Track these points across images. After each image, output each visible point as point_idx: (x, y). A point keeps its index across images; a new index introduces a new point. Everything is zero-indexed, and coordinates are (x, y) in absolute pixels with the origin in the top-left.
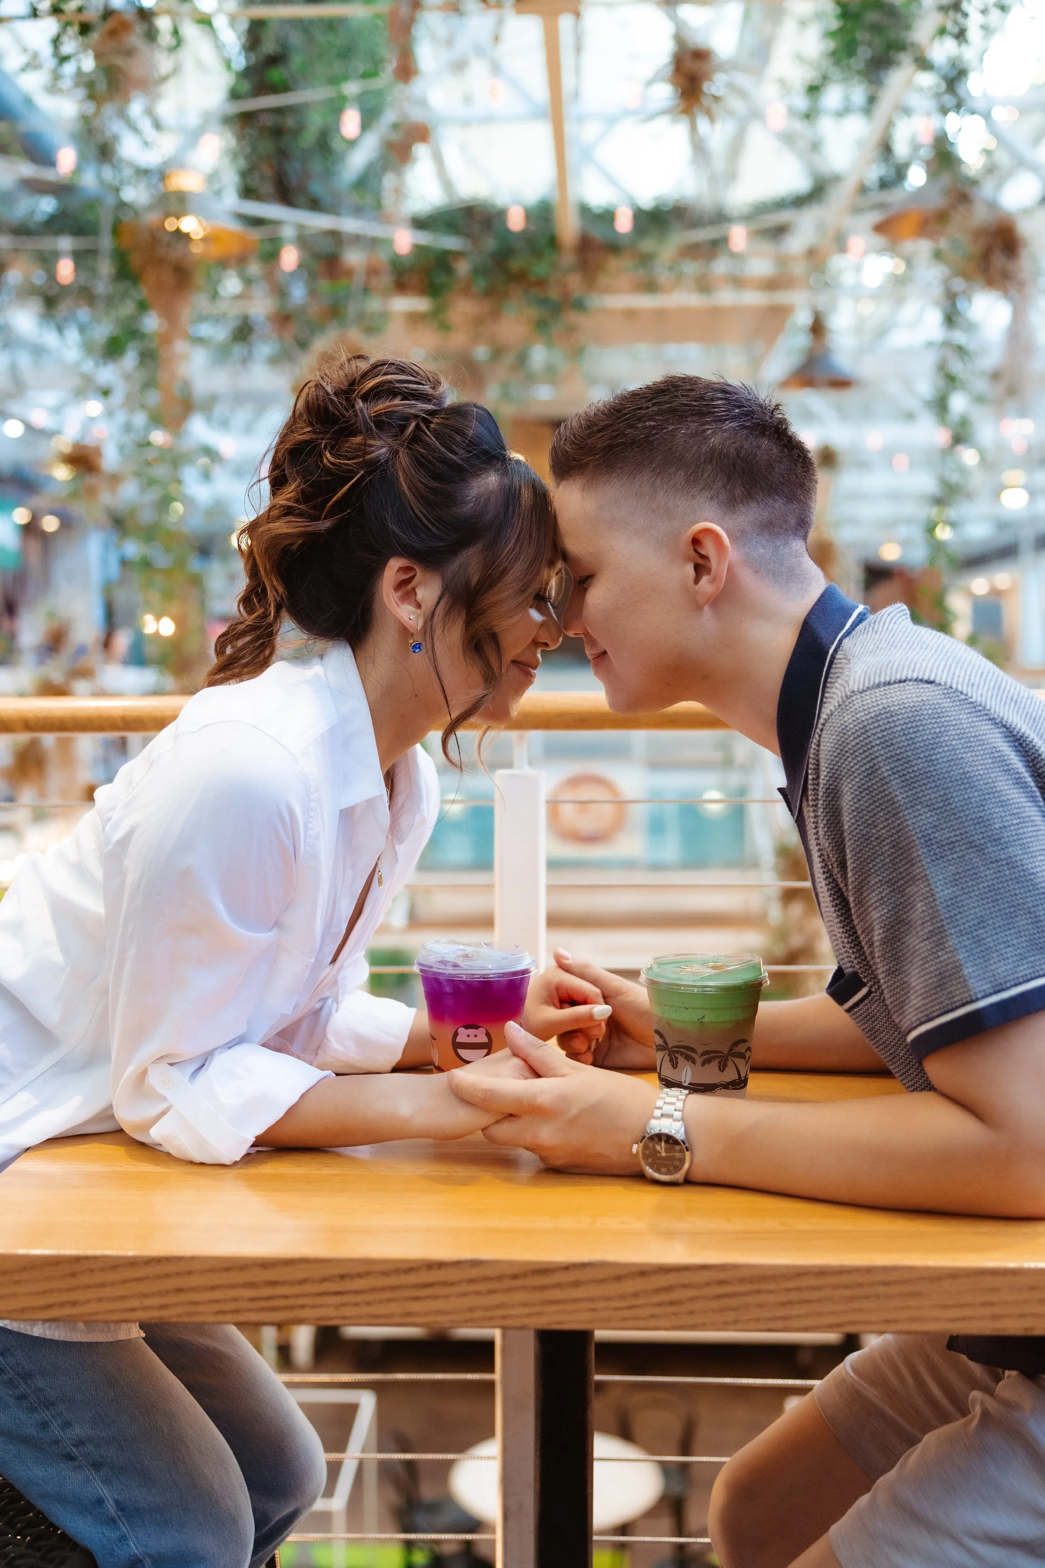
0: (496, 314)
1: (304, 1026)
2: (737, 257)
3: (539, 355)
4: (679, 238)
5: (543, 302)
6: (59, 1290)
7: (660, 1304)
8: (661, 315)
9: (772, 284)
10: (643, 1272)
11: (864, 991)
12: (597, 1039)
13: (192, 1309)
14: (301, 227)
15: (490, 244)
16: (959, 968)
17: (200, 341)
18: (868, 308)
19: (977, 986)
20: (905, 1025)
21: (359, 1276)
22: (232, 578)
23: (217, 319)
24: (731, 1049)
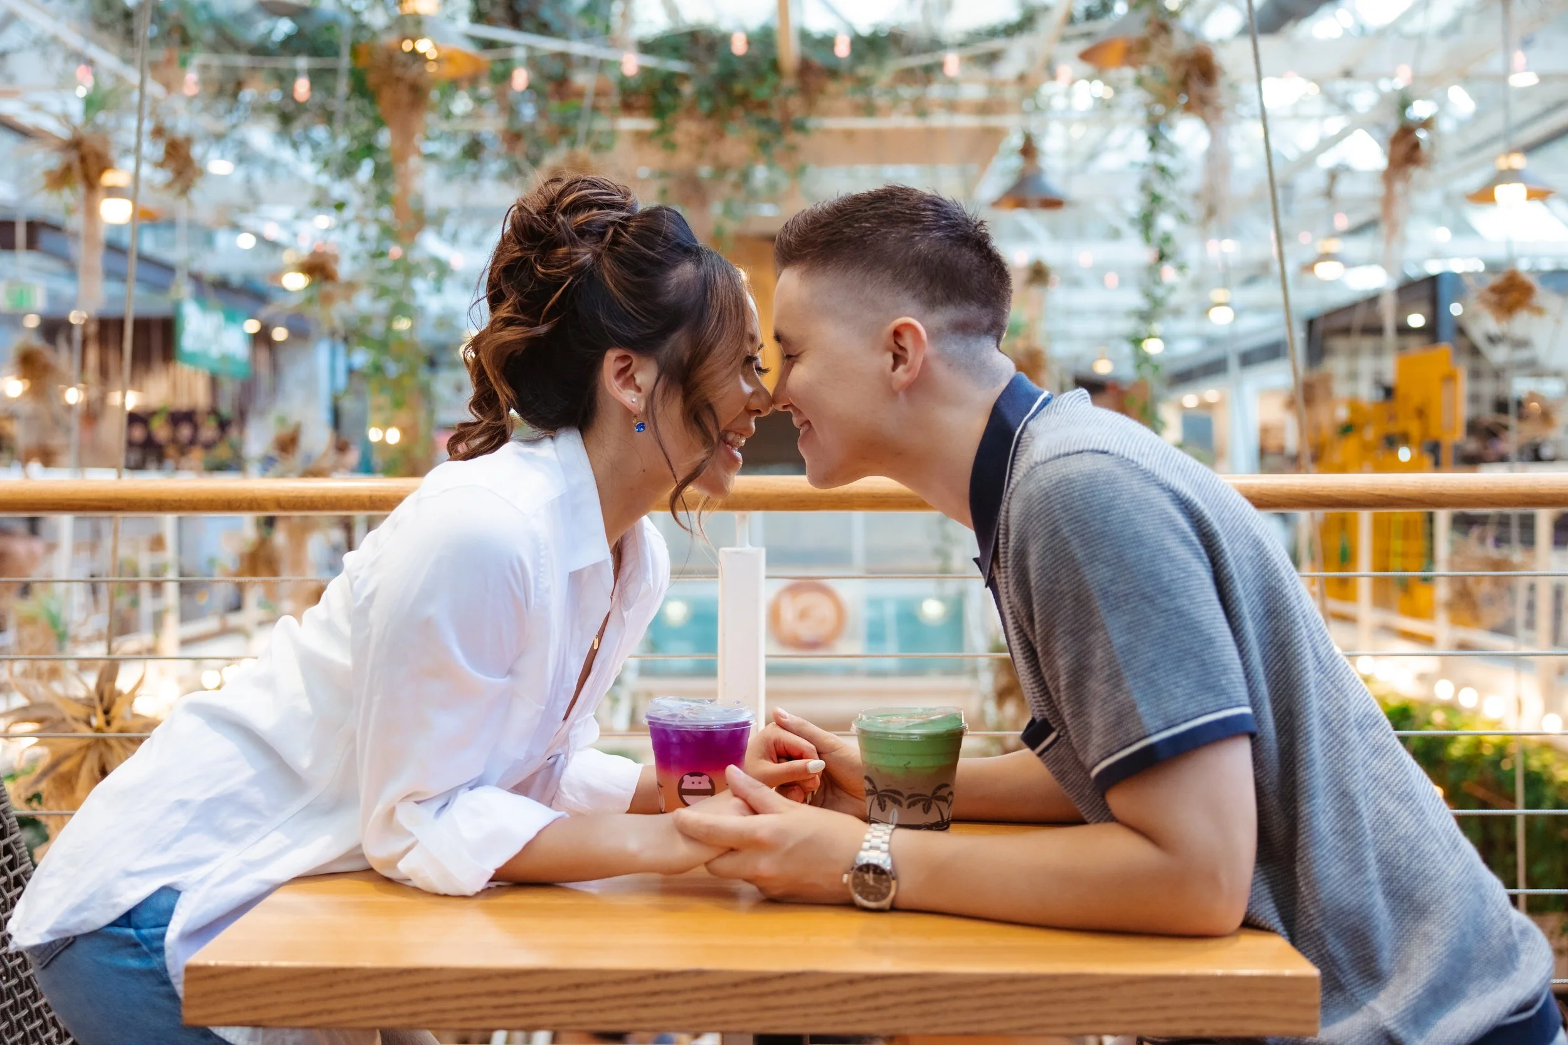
0: (720, 135)
1: (539, 780)
2: (952, 82)
3: (761, 174)
4: (895, 63)
5: (766, 122)
6: (317, 1000)
7: (868, 1010)
8: (878, 136)
9: (984, 109)
10: (852, 980)
11: (1053, 736)
12: (813, 792)
13: (440, 1016)
14: (530, 48)
15: (714, 67)
16: (1134, 707)
17: (431, 157)
18: (1077, 131)
19: (1150, 723)
20: (1089, 762)
21: (594, 985)
22: (459, 389)
23: (452, 136)
24: (934, 793)
